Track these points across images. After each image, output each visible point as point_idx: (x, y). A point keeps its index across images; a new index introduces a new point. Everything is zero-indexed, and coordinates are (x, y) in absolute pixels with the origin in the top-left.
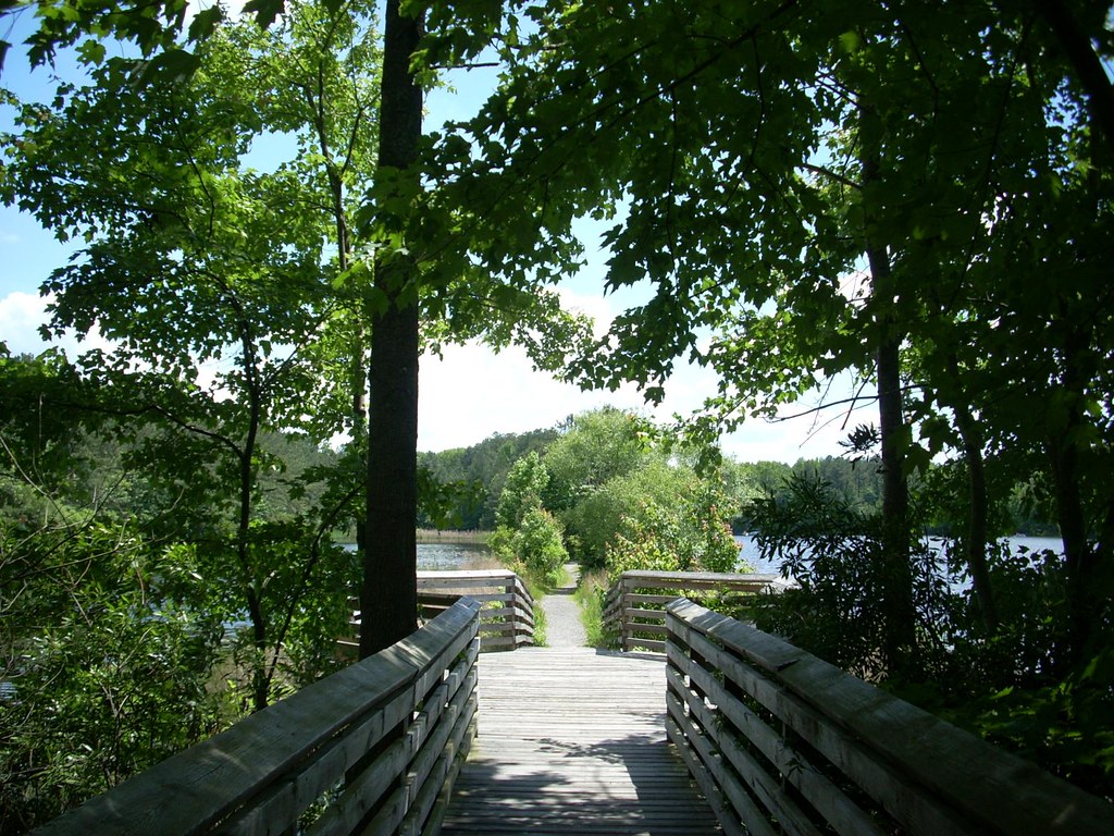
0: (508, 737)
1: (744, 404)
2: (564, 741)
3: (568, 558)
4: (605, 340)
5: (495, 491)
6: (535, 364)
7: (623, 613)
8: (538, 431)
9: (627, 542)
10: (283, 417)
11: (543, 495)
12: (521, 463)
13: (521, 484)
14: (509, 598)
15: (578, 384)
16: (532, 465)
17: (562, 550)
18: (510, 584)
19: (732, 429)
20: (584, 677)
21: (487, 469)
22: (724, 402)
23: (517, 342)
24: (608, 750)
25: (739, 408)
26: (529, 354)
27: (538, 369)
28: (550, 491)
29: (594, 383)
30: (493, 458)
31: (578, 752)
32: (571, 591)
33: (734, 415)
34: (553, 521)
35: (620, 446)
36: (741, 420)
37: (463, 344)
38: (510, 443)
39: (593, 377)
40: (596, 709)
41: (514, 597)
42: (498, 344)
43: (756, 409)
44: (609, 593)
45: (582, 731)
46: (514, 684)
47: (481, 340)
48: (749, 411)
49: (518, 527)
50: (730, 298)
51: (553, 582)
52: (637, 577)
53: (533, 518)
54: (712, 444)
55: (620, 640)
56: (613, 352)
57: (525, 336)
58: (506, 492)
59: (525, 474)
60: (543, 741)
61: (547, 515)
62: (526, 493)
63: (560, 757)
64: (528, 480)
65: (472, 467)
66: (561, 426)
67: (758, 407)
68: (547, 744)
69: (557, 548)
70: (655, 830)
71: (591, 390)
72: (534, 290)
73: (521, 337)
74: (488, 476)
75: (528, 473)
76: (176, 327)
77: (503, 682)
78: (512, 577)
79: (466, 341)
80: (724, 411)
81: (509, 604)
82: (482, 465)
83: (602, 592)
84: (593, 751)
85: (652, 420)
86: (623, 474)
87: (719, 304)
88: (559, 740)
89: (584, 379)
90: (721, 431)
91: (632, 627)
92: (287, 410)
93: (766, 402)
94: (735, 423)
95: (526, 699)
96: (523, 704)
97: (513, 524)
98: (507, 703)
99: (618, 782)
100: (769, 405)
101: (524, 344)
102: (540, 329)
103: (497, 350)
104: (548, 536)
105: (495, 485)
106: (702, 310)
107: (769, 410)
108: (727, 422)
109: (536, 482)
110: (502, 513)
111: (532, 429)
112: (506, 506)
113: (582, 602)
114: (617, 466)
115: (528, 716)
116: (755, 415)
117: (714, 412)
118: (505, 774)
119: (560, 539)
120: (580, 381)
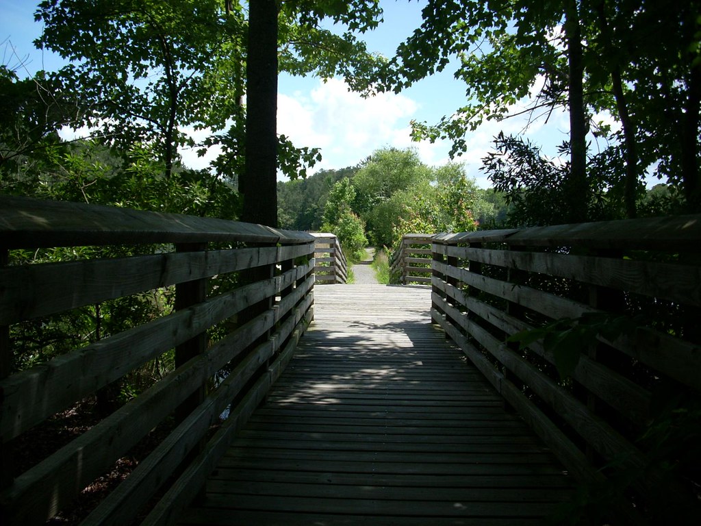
0: (332, 321)
1: (482, 112)
2: (367, 323)
3: (368, 243)
4: (394, 60)
5: (321, 206)
6: (350, 87)
7: (404, 261)
8: (349, 168)
9: (405, 222)
10: (193, 116)
11: (352, 205)
12: (338, 185)
13: (338, 198)
14: (332, 251)
15: (376, 88)
16: (345, 186)
17: (363, 238)
18: (333, 242)
19: (473, 128)
20: (380, 295)
21: (317, 192)
22: (469, 110)
23: (339, 73)
24: (394, 327)
25: (479, 114)
26: (346, 81)
27: (351, 91)
28: (356, 203)
29: (385, 88)
30: (320, 185)
31: (376, 327)
32: (369, 263)
33: (476, 119)
34: (359, 220)
35: (401, 172)
36: (480, 122)
37: (304, 76)
38: (330, 176)
39: (385, 84)
40: (387, 309)
41: (335, 251)
42: (326, 76)
43: (490, 115)
44: (394, 254)
45: (378, 319)
46: (335, 298)
47: (315, 74)
48: (485, 116)
49: (336, 224)
50: (475, 35)
51: (358, 258)
52: (412, 238)
53: (346, 217)
54: (461, 138)
55: (401, 278)
56: (398, 68)
57: (344, 69)
58: (329, 203)
59: (341, 191)
60: (355, 322)
61: (354, 216)
62: (342, 204)
63: (365, 329)
64: (342, 196)
65: (306, 191)
66: (363, 163)
67: (491, 114)
68: (356, 324)
69: (361, 236)
70: (424, 361)
71: (383, 92)
72: (349, 40)
73: (341, 70)
74: (317, 197)
75: (343, 191)
76: (121, 53)
77: (329, 297)
78: (334, 238)
79: (306, 74)
80: (469, 116)
81: (332, 255)
82: (313, 190)
83: (390, 253)
84: (383, 327)
85: (425, 124)
86: (403, 189)
87: (467, 39)
88: (364, 322)
89: (379, 85)
90: (466, 129)
91: (409, 270)
92: (195, 111)
93: (496, 112)
94: (476, 124)
95: (343, 305)
96: (341, 307)
97: (333, 222)
98: (331, 306)
99: (403, 340)
100: (498, 113)
101: (343, 74)
102: (353, 65)
103: (325, 81)
104: (355, 228)
105: (322, 202)
106: (457, 42)
107: (498, 117)
108: (471, 124)
109: (348, 197)
110: (327, 216)
111: (345, 167)
112: (329, 212)
113: (376, 268)
114: (399, 183)
115: (345, 312)
116: (489, 119)
117: (463, 116)
118: (333, 336)
119: (363, 231)
120: (377, 86)
